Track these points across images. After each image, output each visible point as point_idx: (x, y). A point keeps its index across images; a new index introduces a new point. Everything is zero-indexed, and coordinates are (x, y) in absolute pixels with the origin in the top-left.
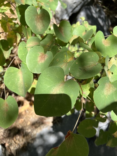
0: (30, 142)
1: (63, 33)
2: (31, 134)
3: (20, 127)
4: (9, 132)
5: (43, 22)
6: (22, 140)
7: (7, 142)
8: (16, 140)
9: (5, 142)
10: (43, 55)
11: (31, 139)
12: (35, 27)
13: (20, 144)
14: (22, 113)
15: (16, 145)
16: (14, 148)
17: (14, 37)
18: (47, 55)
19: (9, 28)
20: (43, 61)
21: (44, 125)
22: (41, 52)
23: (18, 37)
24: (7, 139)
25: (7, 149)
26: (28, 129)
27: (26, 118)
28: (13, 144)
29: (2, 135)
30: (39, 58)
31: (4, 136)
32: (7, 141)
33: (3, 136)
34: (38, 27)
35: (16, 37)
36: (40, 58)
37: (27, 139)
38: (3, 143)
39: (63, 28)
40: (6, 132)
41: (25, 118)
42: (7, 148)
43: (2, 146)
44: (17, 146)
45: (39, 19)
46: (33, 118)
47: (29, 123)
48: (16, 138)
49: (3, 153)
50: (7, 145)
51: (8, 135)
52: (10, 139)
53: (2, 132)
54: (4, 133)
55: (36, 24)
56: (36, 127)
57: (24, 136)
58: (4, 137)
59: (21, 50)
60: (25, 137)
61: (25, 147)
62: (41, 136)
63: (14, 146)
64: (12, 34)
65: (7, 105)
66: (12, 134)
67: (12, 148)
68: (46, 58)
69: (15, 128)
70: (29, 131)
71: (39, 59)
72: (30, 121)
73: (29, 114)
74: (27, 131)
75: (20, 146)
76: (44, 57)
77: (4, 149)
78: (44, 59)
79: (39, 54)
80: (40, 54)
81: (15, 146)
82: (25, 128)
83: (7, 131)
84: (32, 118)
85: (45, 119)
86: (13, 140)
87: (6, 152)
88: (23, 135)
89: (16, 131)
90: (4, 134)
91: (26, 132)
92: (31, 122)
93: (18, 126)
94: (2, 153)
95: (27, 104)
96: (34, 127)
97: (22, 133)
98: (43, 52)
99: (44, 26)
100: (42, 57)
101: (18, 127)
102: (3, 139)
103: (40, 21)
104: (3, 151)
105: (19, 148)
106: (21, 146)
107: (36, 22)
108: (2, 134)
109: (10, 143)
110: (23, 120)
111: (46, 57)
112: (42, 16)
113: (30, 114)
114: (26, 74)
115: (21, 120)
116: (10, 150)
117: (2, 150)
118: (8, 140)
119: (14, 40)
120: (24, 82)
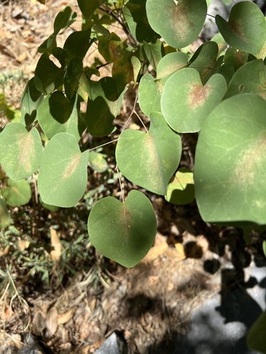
0: (179, 330)
1: (243, 34)
2: (179, 314)
3: (153, 294)
4: (129, 306)
5: (187, 17)
6: (160, 326)
7: (128, 328)
8: (147, 324)
9: (123, 328)
10: (198, 89)
11: (179, 324)
12: (172, 33)
13: (156, 334)
14: (152, 262)
15: (148, 336)
16: (144, 342)
17: (126, 70)
18: (209, 86)
19: (114, 53)
20: (201, 102)
21: (206, 292)
22: (194, 83)
23: (134, 66)
24: (126, 320)
25: (128, 345)
26: (169, 301)
27: (163, 273)
28: (140, 334)
29: (115, 312)
30: (189, 96)
31: (120, 313)
32: (127, 325)
33: (117, 312)
34: (180, 31)
35: (131, 68)
36: (193, 96)
37: (170, 325)
38: (119, 330)
39: (240, 22)
40: (123, 304)
41: (160, 275)
42: (128, 341)
43: (117, 337)
44: (149, 339)
45: (177, 13)
46: (179, 275)
47: (171, 287)
48: (145, 321)
49: (120, 351)
50: (127, 334)
51: (127, 312)
52: (132, 322)
53: (114, 303)
54: (119, 306)
55: (174, 26)
56: (189, 297)
57: (162, 318)
58: (121, 316)
59: (145, 94)
60: (166, 320)
61: (167, 344)
62: (204, 318)
63: (144, 338)
64: (121, 64)
65: (128, 213)
66: (136, 310)
67: (139, 342)
68: (208, 93)
69: (141, 296)
70: (174, 304)
71: (190, 99)
72: (172, 282)
73: (168, 266)
74: (167, 304)
75: (156, 340)
76: (204, 93)
77: (122, 343)
78: (205, 96)
79: (189, 88)
80: (192, 88)
81: (146, 338)
82: (163, 298)
83: (126, 304)
84: (176, 274)
85: (208, 278)
86: (140, 323)
87: (127, 351)
88: (159, 313)
89: (145, 303)
90: (119, 310)
91: (166, 308)
92: (174, 285)
93: (148, 291)
94: (118, 351)
95: (161, 242)
96: (183, 297)
97: (157, 310)
98: (198, 82)
99: (192, 25)
100: (197, 94)
101: (147, 294)
102: (118, 320)
103: (182, 17)
104: (121, 348)
105: (155, 344)
106: (159, 339)
107: (171, 21)
108: (116, 309)
109: (133, 331)
110: (156, 278)
111: (207, 90)
112: (186, 5)
113: (172, 265)
114: (163, 139)
115: (152, 280)
116: (135, 347)
117: (119, 344)
118: (129, 324)
119: (128, 75)
120: (160, 158)
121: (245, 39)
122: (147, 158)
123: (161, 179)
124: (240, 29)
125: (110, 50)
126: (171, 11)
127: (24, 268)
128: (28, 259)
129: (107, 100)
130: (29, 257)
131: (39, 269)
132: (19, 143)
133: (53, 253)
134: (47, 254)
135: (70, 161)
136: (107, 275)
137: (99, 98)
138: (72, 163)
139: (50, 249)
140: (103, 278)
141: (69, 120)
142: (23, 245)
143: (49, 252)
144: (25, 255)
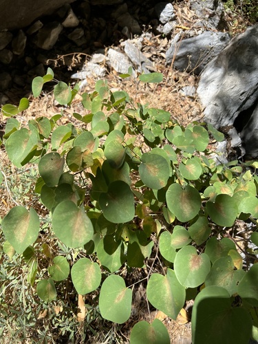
1: (223, 212)
5: (190, 202)
10: (195, 257)
12: (181, 212)
17: (152, 224)
18: (202, 258)
20: (197, 268)
22: (193, 254)
30: (190, 262)
34: (186, 210)
36: (192, 262)
39: (221, 204)
45: (184, 197)
55: (182, 207)
59: (164, 244)
64: (149, 220)
65: (153, 331)
68: (201, 264)
71: (190, 264)
76: (198, 261)
78: (199, 264)
79: (190, 257)
80: (192, 257)
98: (195, 253)
99: (193, 208)
100: (195, 261)
103: (187, 201)
107: (180, 204)
111: (200, 260)
112: (189, 194)
114: (175, 285)
119: (153, 227)
120: (173, 295)
121: (225, 216)
122: (165, 293)
123: (173, 309)
124: (222, 209)
125: (142, 210)
126: (180, 197)
127: (56, 327)
128: (60, 321)
129: (140, 245)
130: (61, 319)
131: (68, 329)
132: (85, 270)
133: (79, 314)
134: (74, 316)
135: (119, 292)
136: (121, 335)
137: (135, 243)
138: (121, 294)
139: (77, 311)
140: (118, 338)
141: (115, 253)
142: (59, 309)
143: (76, 314)
144: (58, 317)
